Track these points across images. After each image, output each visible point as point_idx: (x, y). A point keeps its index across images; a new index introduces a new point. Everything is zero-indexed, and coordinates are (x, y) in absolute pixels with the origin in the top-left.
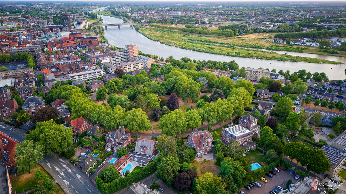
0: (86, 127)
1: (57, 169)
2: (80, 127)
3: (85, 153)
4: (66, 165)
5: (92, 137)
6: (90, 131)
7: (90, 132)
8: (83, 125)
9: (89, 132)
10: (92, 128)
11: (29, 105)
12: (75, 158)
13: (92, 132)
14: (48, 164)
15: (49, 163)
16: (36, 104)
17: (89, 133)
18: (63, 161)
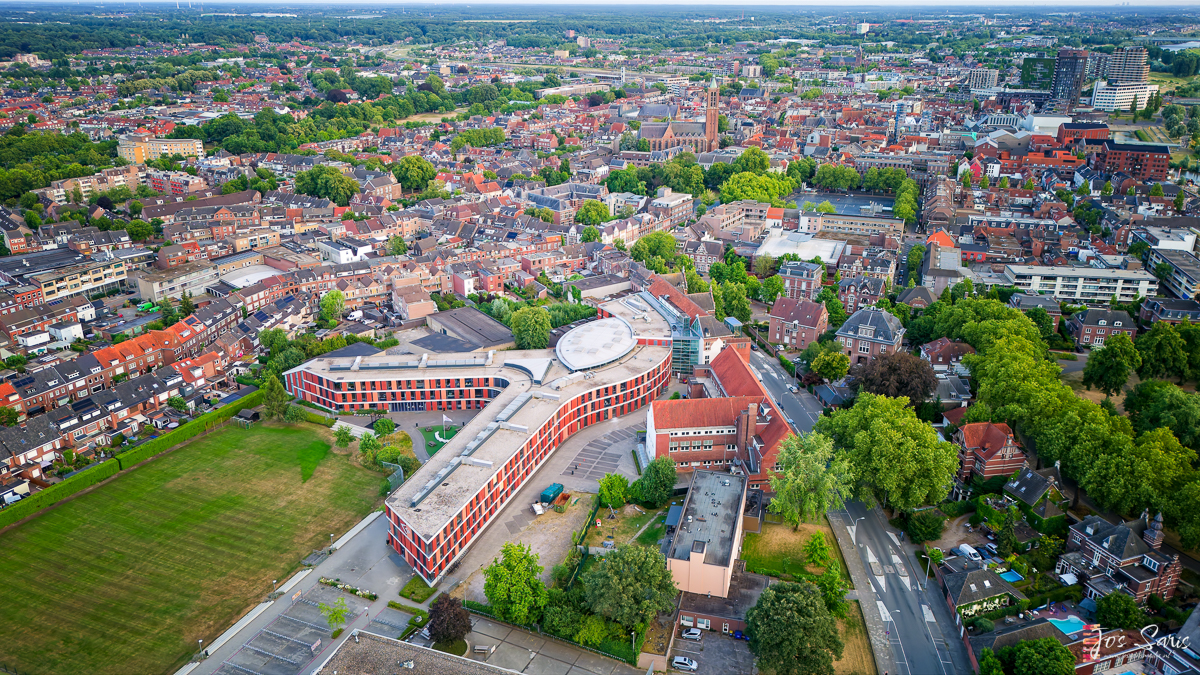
0: (1009, 462)
1: (872, 558)
2: (991, 454)
3: (976, 548)
4: (901, 557)
5: (1019, 506)
6: (1017, 483)
7: (1019, 487)
8: (999, 453)
9: (1015, 485)
10: (1029, 476)
11: (856, 332)
12: (936, 548)
13: (1023, 489)
14: (852, 531)
15: (854, 528)
16: (876, 334)
17: (1012, 488)
18: (898, 543)
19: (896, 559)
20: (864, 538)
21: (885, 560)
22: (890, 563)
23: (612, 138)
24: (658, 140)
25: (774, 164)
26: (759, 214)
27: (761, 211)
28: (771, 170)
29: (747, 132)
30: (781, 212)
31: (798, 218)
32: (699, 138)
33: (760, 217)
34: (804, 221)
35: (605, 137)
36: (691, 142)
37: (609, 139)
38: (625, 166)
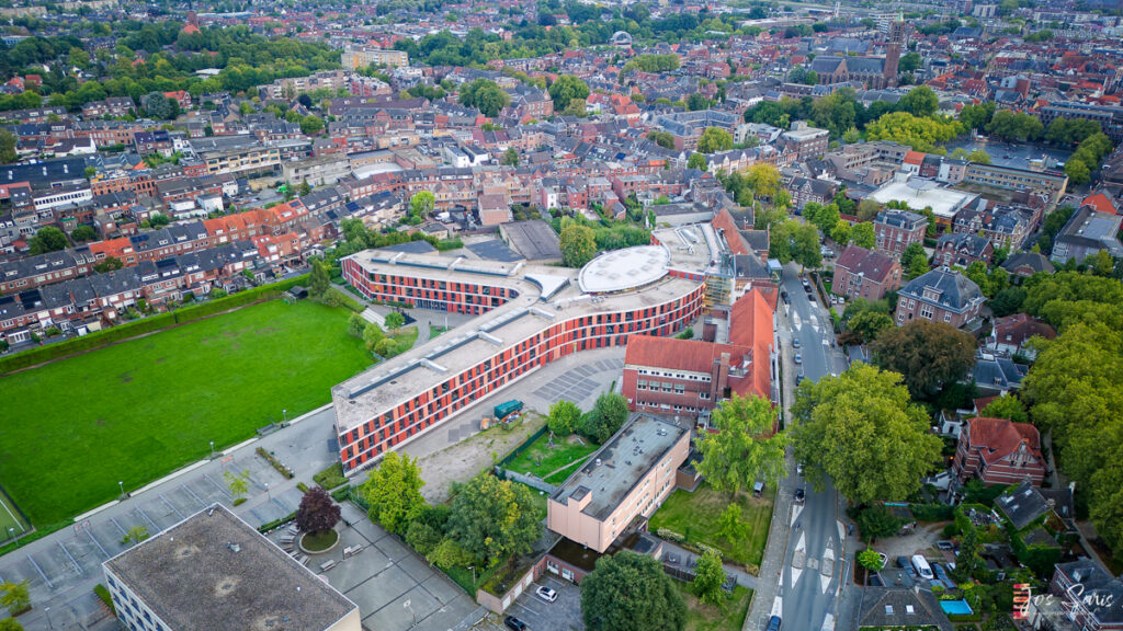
1: (801, 545)
6: (1012, 498)
7: (1012, 503)
8: (1007, 459)
9: (1008, 500)
10: (1028, 493)
11: (920, 293)
13: (1016, 507)
14: (797, 511)
15: (801, 508)
16: (942, 297)
17: (1003, 503)
19: (829, 553)
20: (806, 522)
21: (815, 551)
22: (819, 557)
25: (945, 106)
26: (895, 156)
27: (898, 154)
30: (921, 157)
31: (938, 163)
32: (875, 75)
33: (897, 160)
34: (944, 169)
35: (777, 69)
37: (780, 71)
38: (779, 99)
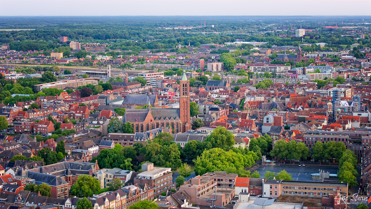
23: (101, 122)
24: (140, 123)
25: (238, 141)
26: (228, 183)
27: (230, 181)
28: (236, 146)
29: (214, 115)
30: (247, 180)
31: (261, 185)
32: (175, 121)
33: (230, 185)
34: (266, 188)
35: (95, 122)
36: (168, 124)
37: (98, 123)
38: (113, 146)
